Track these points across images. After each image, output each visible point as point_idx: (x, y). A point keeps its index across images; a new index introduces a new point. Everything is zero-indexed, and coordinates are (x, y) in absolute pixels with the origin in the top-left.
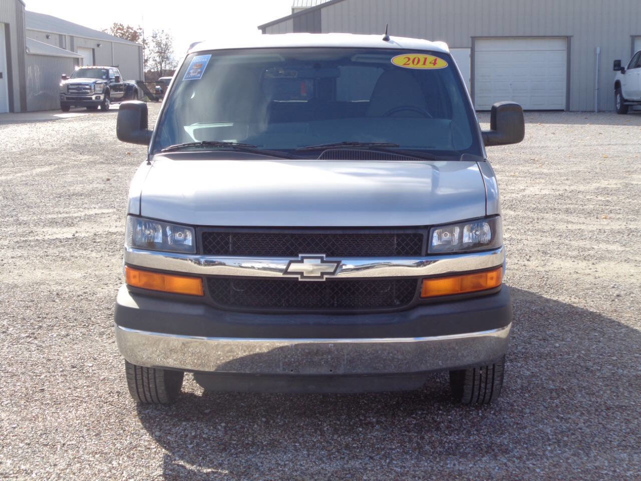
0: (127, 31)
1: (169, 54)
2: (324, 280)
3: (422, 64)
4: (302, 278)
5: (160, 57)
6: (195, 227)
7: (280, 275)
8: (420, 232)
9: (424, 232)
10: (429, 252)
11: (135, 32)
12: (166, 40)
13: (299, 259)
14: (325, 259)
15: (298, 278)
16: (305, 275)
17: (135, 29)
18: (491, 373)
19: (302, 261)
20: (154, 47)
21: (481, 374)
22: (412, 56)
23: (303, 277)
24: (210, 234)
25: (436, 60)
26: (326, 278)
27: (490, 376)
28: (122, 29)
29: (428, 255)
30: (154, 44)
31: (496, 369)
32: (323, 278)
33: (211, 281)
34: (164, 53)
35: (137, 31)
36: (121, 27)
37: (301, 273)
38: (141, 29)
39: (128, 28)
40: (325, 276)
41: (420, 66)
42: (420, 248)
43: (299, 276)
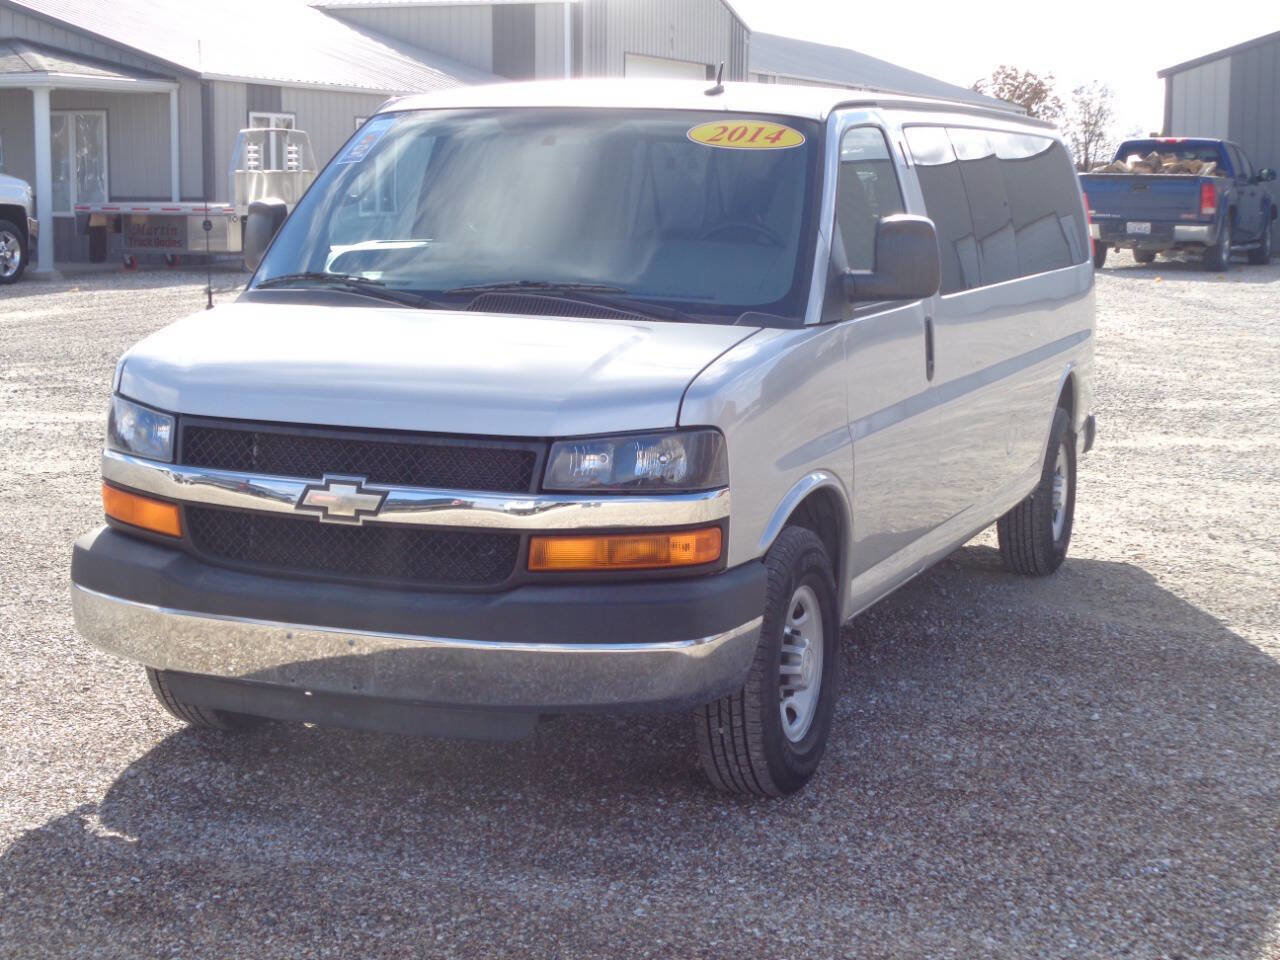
0: (1025, 82)
1: (1103, 129)
2: (360, 524)
3: (749, 138)
4: (324, 517)
5: (1085, 133)
6: (177, 416)
7: (289, 508)
8: (532, 448)
9: (540, 450)
10: (544, 487)
11: (1041, 84)
12: (1100, 100)
13: (323, 482)
14: (364, 487)
15: (318, 517)
16: (330, 512)
17: (1040, 78)
18: (741, 734)
19: (326, 488)
20: (1075, 112)
21: (722, 735)
22: (732, 124)
23: (326, 515)
24: (198, 429)
25: (781, 133)
26: (364, 521)
27: (739, 741)
28: (1014, 78)
29: (541, 491)
30: (1078, 105)
31: (747, 728)
32: (358, 520)
33: (194, 513)
34: (1096, 124)
35: (1045, 82)
36: (1014, 74)
37: (324, 509)
38: (1051, 77)
39: (1027, 75)
40: (363, 518)
41: (743, 144)
42: (528, 478)
43: (320, 514)
